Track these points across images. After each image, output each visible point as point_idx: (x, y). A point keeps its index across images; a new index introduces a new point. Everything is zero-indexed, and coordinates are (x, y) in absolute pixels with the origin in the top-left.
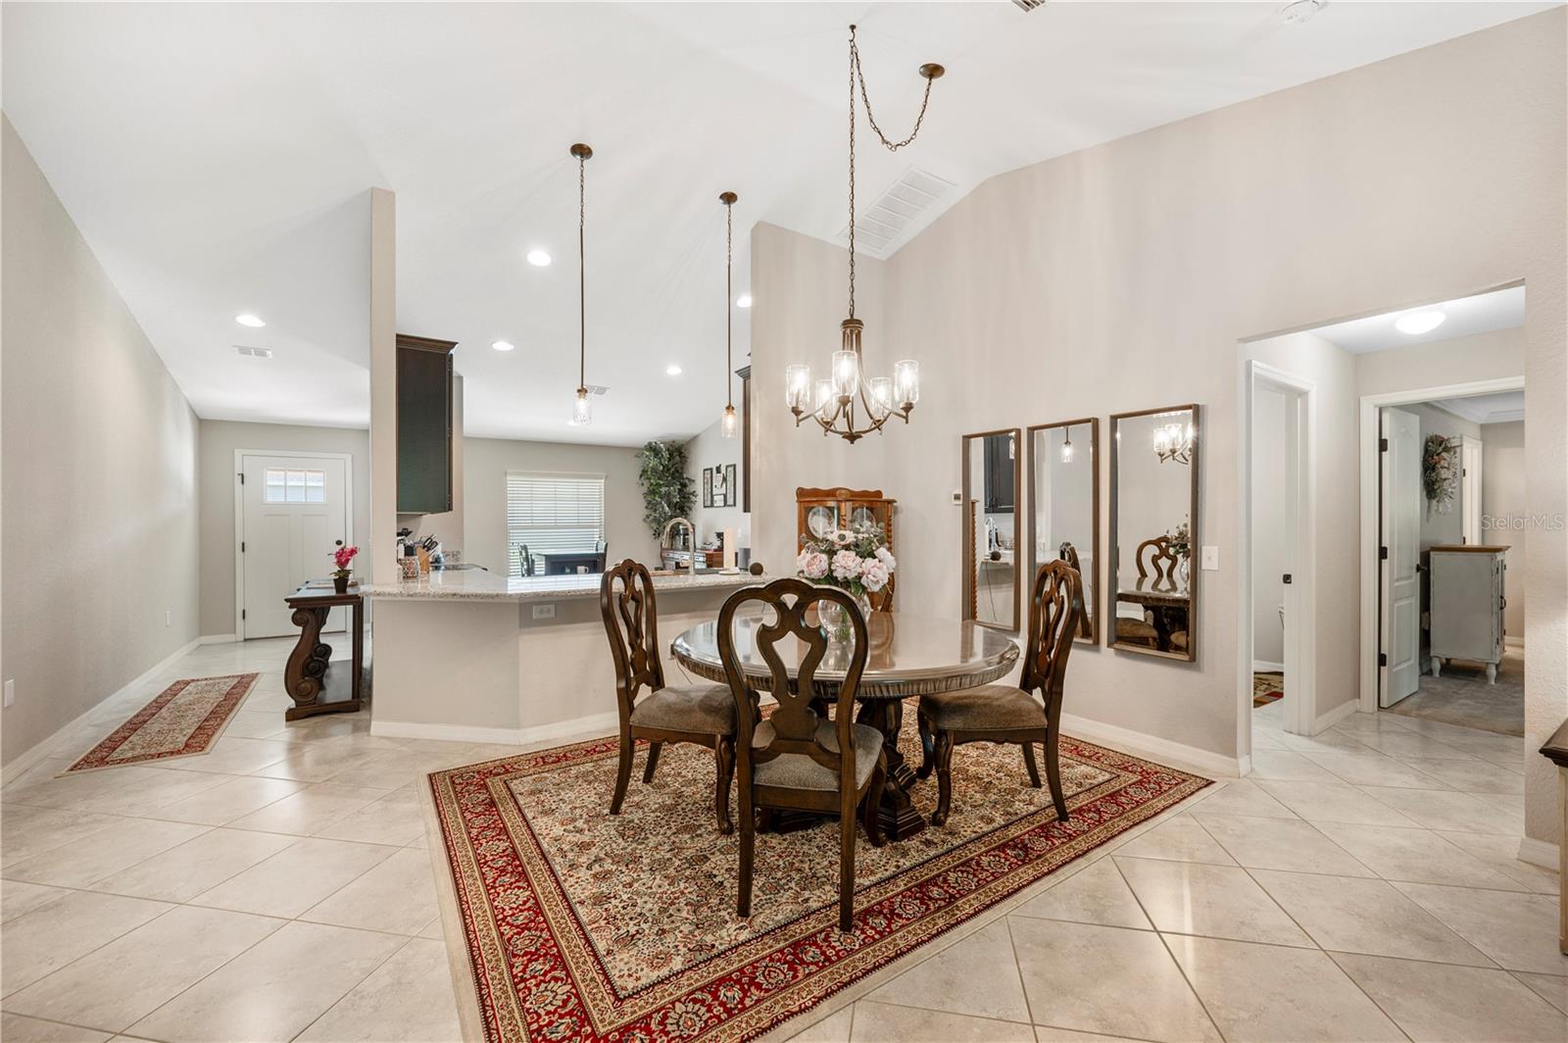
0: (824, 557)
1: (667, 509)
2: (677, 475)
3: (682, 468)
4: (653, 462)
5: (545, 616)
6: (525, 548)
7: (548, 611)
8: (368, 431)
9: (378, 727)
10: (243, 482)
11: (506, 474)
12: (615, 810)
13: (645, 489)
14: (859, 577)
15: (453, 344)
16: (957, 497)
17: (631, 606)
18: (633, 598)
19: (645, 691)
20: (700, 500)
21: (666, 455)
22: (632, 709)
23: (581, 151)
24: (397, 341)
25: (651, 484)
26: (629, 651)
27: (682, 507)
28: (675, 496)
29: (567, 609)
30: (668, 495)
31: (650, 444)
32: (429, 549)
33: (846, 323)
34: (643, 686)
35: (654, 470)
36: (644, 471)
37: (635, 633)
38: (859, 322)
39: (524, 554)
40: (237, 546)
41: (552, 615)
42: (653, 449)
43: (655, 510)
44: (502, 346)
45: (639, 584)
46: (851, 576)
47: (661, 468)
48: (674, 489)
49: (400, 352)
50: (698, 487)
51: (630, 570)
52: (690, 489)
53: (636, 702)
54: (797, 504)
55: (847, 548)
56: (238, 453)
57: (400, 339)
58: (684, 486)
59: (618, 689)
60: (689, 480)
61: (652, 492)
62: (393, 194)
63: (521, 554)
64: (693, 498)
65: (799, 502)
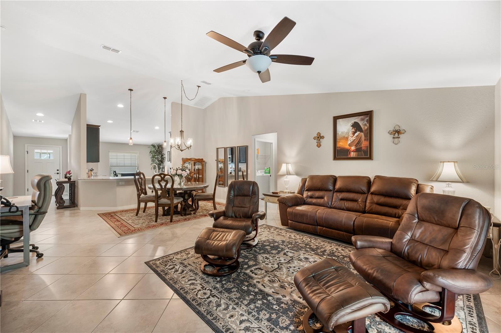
0: (176, 171)
1: (157, 162)
2: (160, 153)
3: (162, 151)
4: (153, 149)
5: (122, 184)
6: (115, 172)
7: (123, 183)
8: (66, 140)
9: (82, 208)
10: (28, 153)
11: (109, 152)
12: (137, 215)
13: (151, 156)
14: (181, 174)
15: (100, 126)
16: (216, 160)
17: (140, 180)
18: (141, 179)
19: (142, 195)
20: (167, 159)
21: (157, 147)
22: (140, 197)
23: (131, 90)
24: (87, 126)
25: (153, 155)
26: (140, 188)
27: (162, 161)
28: (160, 158)
29: (127, 183)
30: (158, 158)
31: (152, 144)
32: (92, 171)
33: (180, 131)
34: (142, 194)
35: (154, 151)
36: (151, 152)
37: (141, 185)
38: (183, 131)
39: (115, 173)
40: (26, 171)
41: (124, 184)
42: (154, 146)
43: (154, 162)
44: (110, 122)
45: (142, 176)
46: (180, 174)
47: (156, 151)
48: (160, 157)
49: (87, 128)
50: (166, 156)
51: (140, 174)
52: (164, 156)
53: (141, 197)
54: (182, 162)
55: (180, 169)
56: (26, 145)
57: (87, 125)
58: (162, 155)
59: (137, 194)
60: (164, 154)
61: (153, 157)
62: (86, 94)
63: (114, 173)
64: (165, 159)
65: (183, 161)
